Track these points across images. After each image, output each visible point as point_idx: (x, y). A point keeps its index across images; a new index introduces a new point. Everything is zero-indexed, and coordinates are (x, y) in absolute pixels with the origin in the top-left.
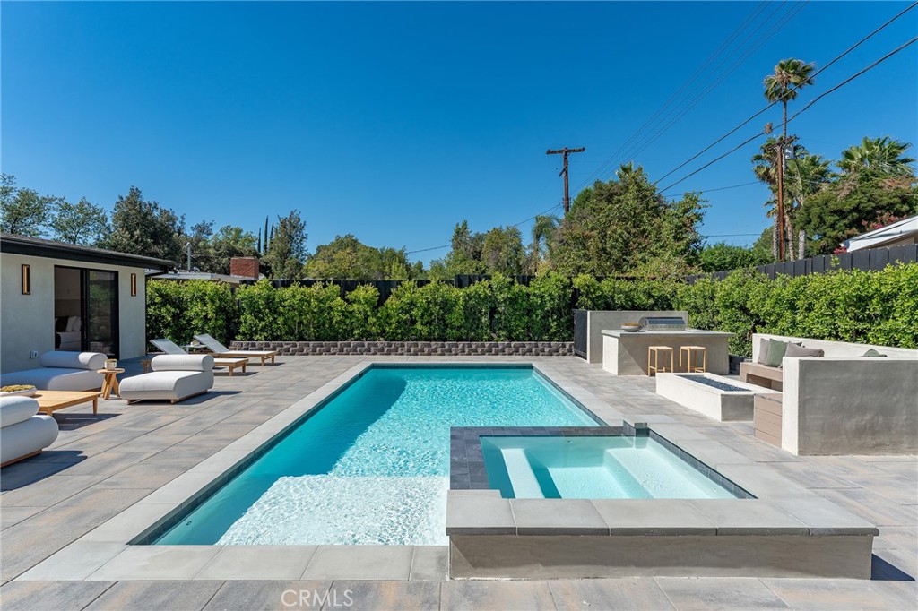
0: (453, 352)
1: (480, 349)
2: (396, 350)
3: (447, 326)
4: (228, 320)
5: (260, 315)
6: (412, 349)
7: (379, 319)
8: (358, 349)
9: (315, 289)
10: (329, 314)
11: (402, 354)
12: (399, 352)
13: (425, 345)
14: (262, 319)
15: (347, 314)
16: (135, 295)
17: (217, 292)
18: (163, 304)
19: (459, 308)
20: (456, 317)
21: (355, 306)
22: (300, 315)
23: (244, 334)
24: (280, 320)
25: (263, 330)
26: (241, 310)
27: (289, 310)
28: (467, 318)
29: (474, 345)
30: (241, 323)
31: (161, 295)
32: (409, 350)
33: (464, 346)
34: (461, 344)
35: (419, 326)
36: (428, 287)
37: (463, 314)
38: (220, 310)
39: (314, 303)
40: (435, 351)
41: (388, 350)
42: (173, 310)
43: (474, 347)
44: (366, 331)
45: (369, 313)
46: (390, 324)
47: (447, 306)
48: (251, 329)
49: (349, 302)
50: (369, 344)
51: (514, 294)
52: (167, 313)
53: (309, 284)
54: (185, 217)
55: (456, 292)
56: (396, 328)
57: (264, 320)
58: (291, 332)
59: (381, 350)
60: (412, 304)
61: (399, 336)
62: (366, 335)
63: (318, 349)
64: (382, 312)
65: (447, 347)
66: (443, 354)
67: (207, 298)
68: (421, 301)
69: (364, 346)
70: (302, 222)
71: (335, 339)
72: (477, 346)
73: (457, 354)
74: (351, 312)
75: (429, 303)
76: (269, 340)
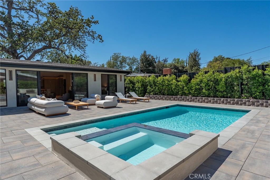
0: (218, 103)
1: (232, 102)
2: (194, 100)
3: (217, 91)
4: (145, 88)
5: (152, 87)
6: (200, 100)
7: (188, 88)
8: (180, 99)
9: (167, 77)
10: (171, 86)
11: (196, 102)
12: (195, 101)
13: (206, 99)
14: (152, 88)
15: (177, 86)
16: (121, 81)
17: (142, 79)
18: (130, 83)
19: (222, 83)
20: (221, 87)
21: (179, 83)
22: (163, 86)
23: (148, 93)
24: (157, 88)
25: (152, 91)
26: (147, 85)
27: (159, 85)
28: (227, 88)
29: (229, 100)
30: (147, 89)
31: (130, 81)
32: (199, 101)
33: (224, 100)
34: (222, 99)
35: (204, 91)
36: (209, 74)
37: (224, 85)
38: (142, 85)
39: (166, 82)
40: (210, 101)
41: (190, 100)
42: (132, 85)
43: (229, 101)
44: (183, 92)
45: (184, 85)
46: (192, 90)
47: (217, 82)
48: (150, 91)
49: (178, 81)
50: (184, 97)
51: (253, 75)
52: (131, 86)
53: (165, 75)
54: (160, 57)
55: (222, 75)
56: (195, 91)
57: (153, 88)
58: (160, 92)
59: (188, 100)
60: (201, 81)
61: (196, 95)
62: (184, 94)
63: (167, 98)
64: (189, 85)
65: (215, 100)
66: (213, 103)
67: (139, 81)
68: (205, 80)
69: (182, 98)
70: (199, 53)
71: (173, 95)
72: (231, 100)
73: (220, 104)
74: (178, 85)
75: (208, 81)
76: (154, 95)
